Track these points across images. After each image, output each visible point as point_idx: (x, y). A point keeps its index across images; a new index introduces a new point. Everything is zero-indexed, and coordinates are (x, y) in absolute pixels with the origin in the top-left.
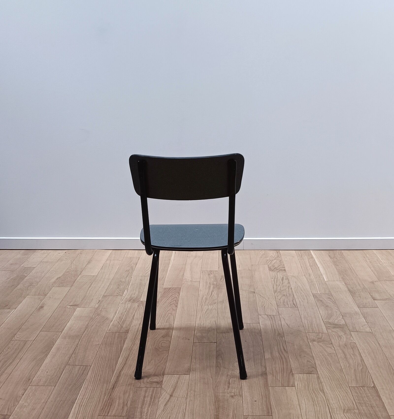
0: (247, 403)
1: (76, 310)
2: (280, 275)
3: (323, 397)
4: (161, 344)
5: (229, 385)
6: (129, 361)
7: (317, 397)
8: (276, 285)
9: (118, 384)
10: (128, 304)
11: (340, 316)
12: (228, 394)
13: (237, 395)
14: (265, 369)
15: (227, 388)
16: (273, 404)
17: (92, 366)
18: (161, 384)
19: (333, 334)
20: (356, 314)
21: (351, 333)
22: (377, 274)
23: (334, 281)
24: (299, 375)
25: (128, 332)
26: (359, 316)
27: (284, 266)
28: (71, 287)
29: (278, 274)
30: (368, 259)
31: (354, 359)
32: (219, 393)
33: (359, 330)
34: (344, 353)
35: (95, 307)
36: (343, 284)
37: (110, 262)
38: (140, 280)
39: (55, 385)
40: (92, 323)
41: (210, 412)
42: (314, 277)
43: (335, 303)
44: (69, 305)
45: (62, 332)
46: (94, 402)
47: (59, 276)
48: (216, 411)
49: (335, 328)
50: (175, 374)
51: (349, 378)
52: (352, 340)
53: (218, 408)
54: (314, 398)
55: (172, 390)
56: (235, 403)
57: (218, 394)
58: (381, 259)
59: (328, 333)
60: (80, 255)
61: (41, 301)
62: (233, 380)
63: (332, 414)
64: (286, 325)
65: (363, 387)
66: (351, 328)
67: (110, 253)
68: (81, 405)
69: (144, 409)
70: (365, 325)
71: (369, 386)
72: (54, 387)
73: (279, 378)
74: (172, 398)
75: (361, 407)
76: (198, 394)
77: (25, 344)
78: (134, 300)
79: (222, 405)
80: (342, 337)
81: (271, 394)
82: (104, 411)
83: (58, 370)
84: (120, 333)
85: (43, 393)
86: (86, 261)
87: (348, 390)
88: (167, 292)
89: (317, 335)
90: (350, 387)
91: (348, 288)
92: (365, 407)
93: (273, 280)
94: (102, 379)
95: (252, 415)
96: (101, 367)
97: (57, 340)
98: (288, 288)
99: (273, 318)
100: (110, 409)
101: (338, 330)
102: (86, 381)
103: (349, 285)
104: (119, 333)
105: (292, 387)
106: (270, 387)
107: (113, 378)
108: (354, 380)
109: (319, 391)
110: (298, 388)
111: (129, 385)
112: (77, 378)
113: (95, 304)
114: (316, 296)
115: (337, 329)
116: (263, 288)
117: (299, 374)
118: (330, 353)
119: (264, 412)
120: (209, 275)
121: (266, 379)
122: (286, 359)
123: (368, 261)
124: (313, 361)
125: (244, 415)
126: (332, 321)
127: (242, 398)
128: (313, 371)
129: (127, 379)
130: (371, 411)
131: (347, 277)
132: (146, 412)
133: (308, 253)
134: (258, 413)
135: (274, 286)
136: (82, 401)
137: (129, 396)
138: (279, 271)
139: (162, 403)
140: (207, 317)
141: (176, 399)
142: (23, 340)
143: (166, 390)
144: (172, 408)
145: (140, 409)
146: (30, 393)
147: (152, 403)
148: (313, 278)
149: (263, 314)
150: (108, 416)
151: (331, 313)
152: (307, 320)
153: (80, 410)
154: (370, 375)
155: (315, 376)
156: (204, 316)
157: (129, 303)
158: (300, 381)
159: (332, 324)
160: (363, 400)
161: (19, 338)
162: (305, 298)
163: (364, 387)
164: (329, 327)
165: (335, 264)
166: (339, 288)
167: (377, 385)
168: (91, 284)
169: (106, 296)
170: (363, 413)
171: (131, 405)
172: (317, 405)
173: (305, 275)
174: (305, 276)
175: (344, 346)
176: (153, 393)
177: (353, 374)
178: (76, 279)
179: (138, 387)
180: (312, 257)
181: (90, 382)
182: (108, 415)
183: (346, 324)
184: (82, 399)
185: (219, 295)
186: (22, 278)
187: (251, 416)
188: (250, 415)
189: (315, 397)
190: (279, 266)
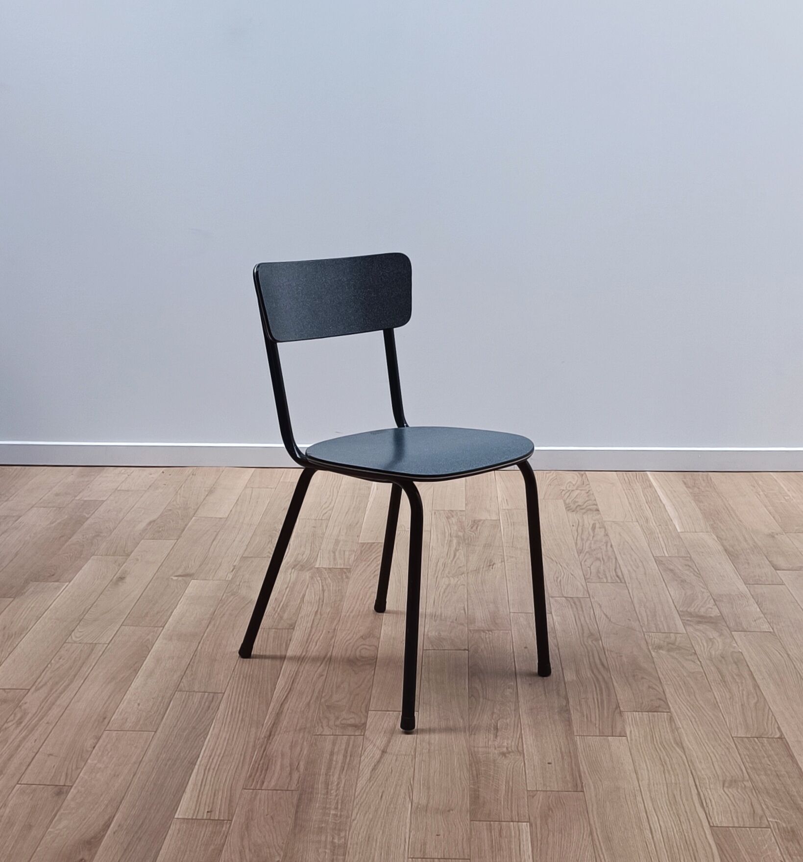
0: (534, 766)
1: (190, 585)
2: (589, 520)
3: (681, 757)
4: (360, 652)
5: (496, 731)
6: (297, 684)
7: (669, 756)
8: (582, 539)
9: (279, 729)
10: (290, 574)
11: (709, 601)
12: (495, 749)
13: (513, 752)
14: (565, 702)
15: (492, 737)
16: (583, 768)
17: (226, 693)
18: (363, 729)
19: (698, 636)
20: (742, 596)
21: (733, 633)
22: (780, 519)
23: (696, 532)
24: (633, 714)
25: (293, 629)
26: (747, 602)
27: (594, 502)
28: (178, 540)
29: (585, 516)
30: (760, 491)
31: (740, 685)
32: (478, 747)
33: (747, 628)
34: (719, 672)
35: (227, 579)
36: (714, 539)
37: (252, 490)
38: (313, 528)
39: (155, 730)
40: (222, 610)
41: (461, 783)
42: (656, 523)
43: (700, 576)
44: (176, 574)
45: (163, 627)
46: (234, 763)
47: (152, 519)
48: (472, 782)
49: (700, 623)
50: (389, 709)
51: (732, 720)
52: (735, 647)
53: (477, 776)
54: (664, 759)
55: (386, 741)
56: (510, 766)
57: (476, 749)
58: (786, 490)
59: (687, 633)
60: (191, 478)
61: (120, 566)
62: (504, 722)
63: (700, 790)
64: (605, 617)
65: (759, 738)
66: (732, 624)
67: (250, 474)
68: (209, 769)
69: (332, 777)
70: (760, 618)
71: (772, 736)
72: (153, 733)
73: (593, 720)
74: (386, 756)
75: (757, 777)
76: (436, 749)
77: (92, 650)
78: (302, 566)
79: (485, 770)
80: (716, 642)
81: (580, 750)
82: (253, 779)
83: (160, 699)
84: (278, 629)
85: (133, 745)
86: (205, 490)
87: (731, 744)
88: (367, 551)
89: (667, 637)
90: (734, 738)
91: (723, 546)
92: (764, 777)
93: (574, 528)
94: (247, 719)
95: (543, 790)
96: (245, 695)
97: (154, 643)
98: (605, 544)
99: (578, 603)
100: (265, 776)
101: (708, 627)
102: (216, 721)
103: (726, 540)
104: (276, 630)
105: (620, 738)
106: (576, 736)
107: (269, 717)
108: (741, 724)
109: (674, 745)
110: (631, 740)
111: (300, 730)
112: (199, 716)
113: (226, 573)
114: (662, 561)
115: (704, 626)
116: (556, 545)
117: (634, 711)
118: (694, 673)
119: (568, 785)
120: (448, 518)
121: (569, 721)
122: (606, 683)
123: (761, 493)
124: (661, 688)
125: (528, 789)
126: (694, 610)
127: (524, 757)
128: (659, 706)
129: (296, 720)
130: (776, 784)
131: (720, 524)
132: (336, 784)
133: (643, 478)
134: (556, 786)
135: (577, 540)
136: (211, 760)
137: (302, 753)
138: (585, 513)
139: (367, 765)
140: (447, 601)
141: (395, 758)
142: (88, 642)
143: (374, 742)
144: (387, 775)
145: (324, 776)
146: (106, 745)
147: (346, 766)
148: (654, 527)
149: (558, 596)
150: (262, 790)
151: (693, 594)
152: (644, 607)
153: (207, 779)
154: (773, 715)
155: (666, 717)
156: (442, 597)
157: (294, 572)
158: (635, 726)
159: (694, 617)
160: (761, 763)
161: (81, 638)
162: (640, 564)
163: (763, 738)
164: (689, 623)
165: (697, 498)
166: (707, 546)
167: (787, 734)
168: (217, 535)
169: (248, 557)
170: (761, 788)
171: (306, 769)
172: (671, 772)
173: (637, 519)
174: (638, 522)
175: (721, 658)
176: (349, 746)
177: (739, 713)
178: (186, 525)
179: (318, 734)
180: (651, 486)
181: (223, 725)
182: (263, 788)
183: (723, 616)
184: (210, 757)
185: (470, 558)
186: (80, 521)
187: (542, 792)
188: (540, 789)
189: (666, 757)
190: (585, 502)
